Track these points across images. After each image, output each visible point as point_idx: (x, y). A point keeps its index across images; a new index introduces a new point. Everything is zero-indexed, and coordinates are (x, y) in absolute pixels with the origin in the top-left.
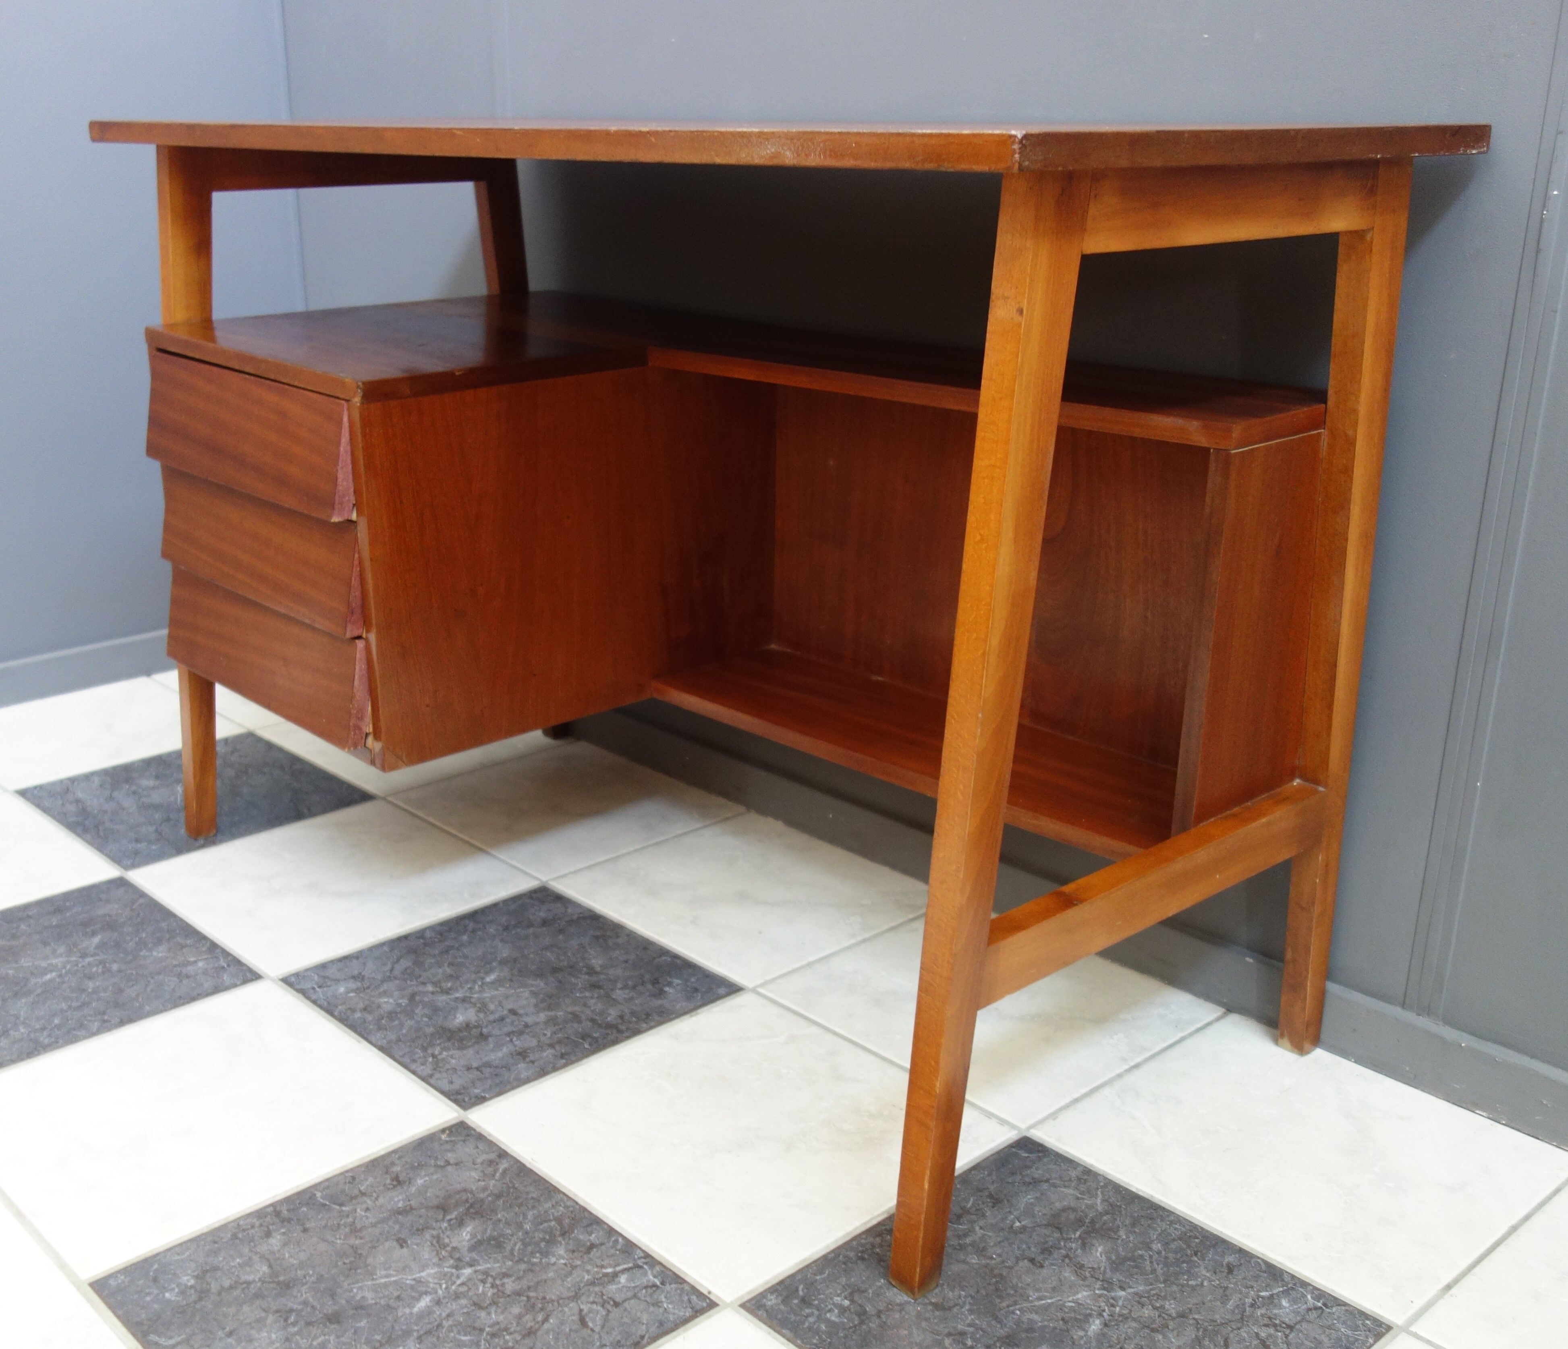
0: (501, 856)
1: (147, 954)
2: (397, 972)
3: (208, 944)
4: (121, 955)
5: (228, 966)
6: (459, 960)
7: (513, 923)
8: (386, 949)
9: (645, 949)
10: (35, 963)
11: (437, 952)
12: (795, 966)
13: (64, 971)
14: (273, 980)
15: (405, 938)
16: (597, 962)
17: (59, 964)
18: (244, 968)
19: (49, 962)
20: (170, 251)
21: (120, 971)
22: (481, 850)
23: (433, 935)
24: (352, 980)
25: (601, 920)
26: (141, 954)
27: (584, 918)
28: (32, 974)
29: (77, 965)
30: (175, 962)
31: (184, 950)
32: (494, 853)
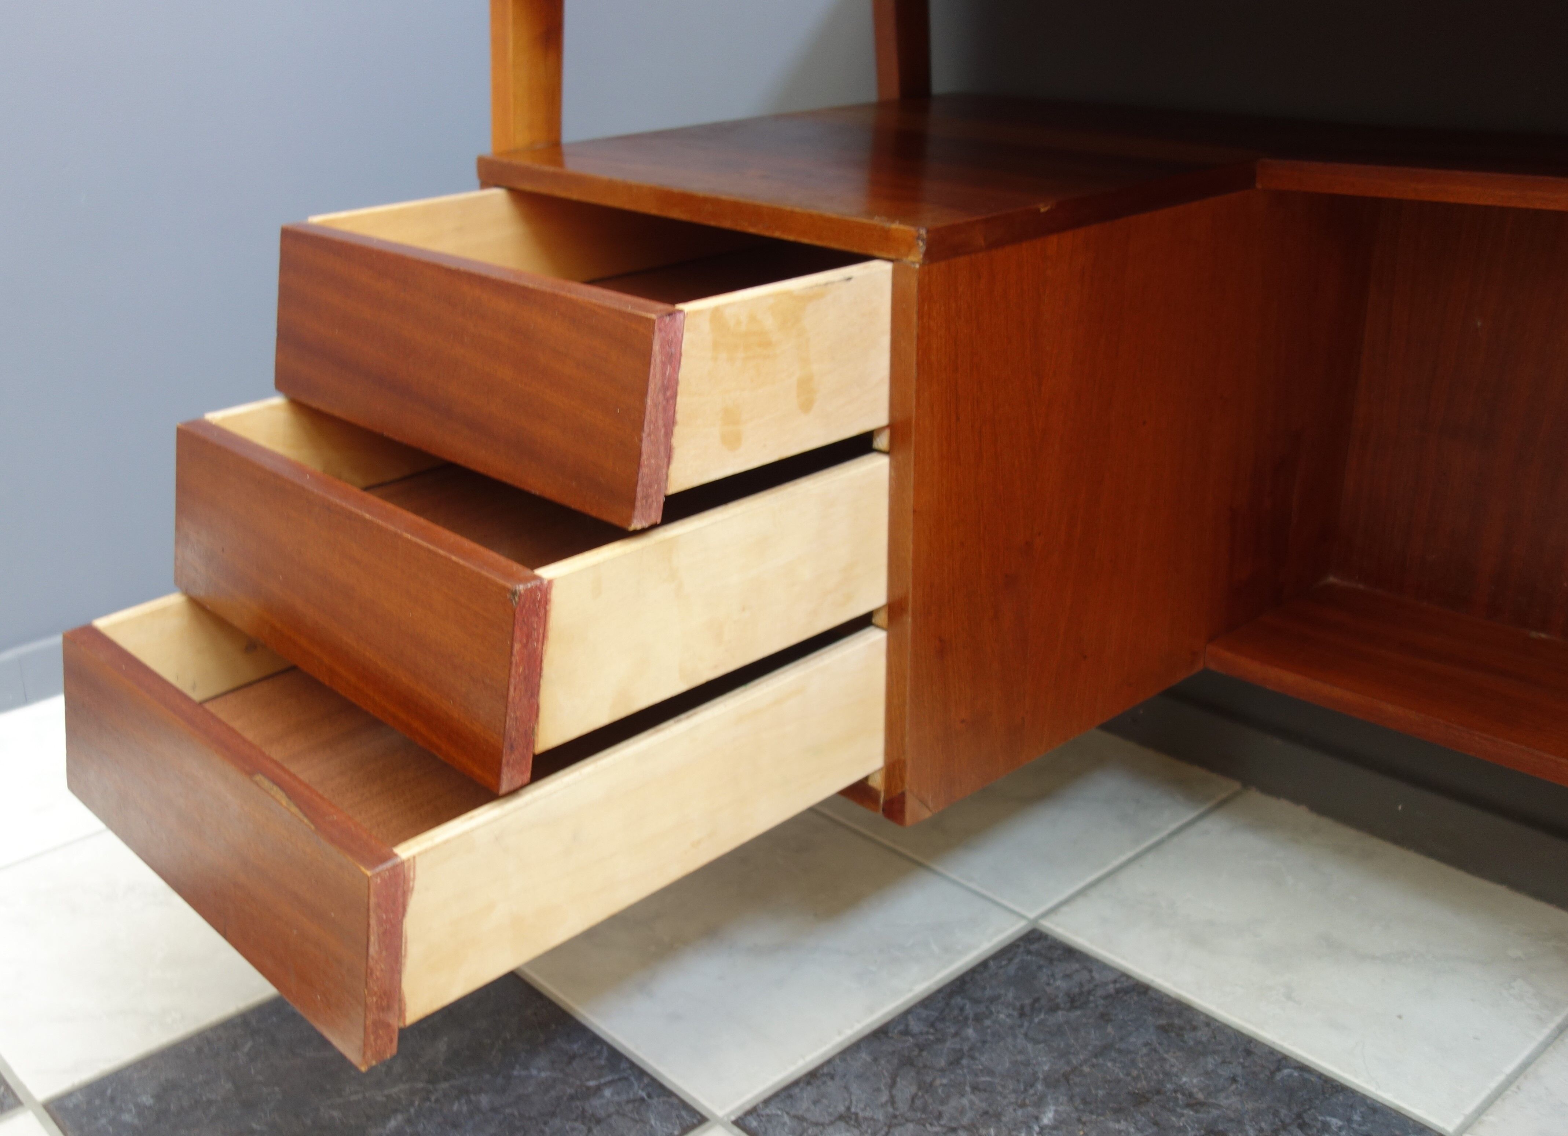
0: (953, 876)
1: (524, 1073)
2: (903, 1107)
3: (605, 1053)
4: (487, 1076)
5: (649, 1096)
6: (983, 1079)
7: (1028, 1002)
8: (865, 1056)
9: (1248, 1053)
10: (367, 1095)
11: (943, 1063)
12: (1493, 1085)
13: (412, 1110)
14: (723, 1124)
15: (880, 1034)
16: (1191, 1080)
17: (402, 1096)
18: (674, 1101)
19: (386, 1092)
20: (511, 44)
21: (494, 1110)
22: (920, 865)
23: (925, 1029)
24: (842, 1125)
25: (1150, 993)
26: (515, 1073)
27: (1126, 991)
28: (369, 1118)
29: (428, 1099)
30: (570, 1091)
31: (575, 1064)
32: (939, 868)
